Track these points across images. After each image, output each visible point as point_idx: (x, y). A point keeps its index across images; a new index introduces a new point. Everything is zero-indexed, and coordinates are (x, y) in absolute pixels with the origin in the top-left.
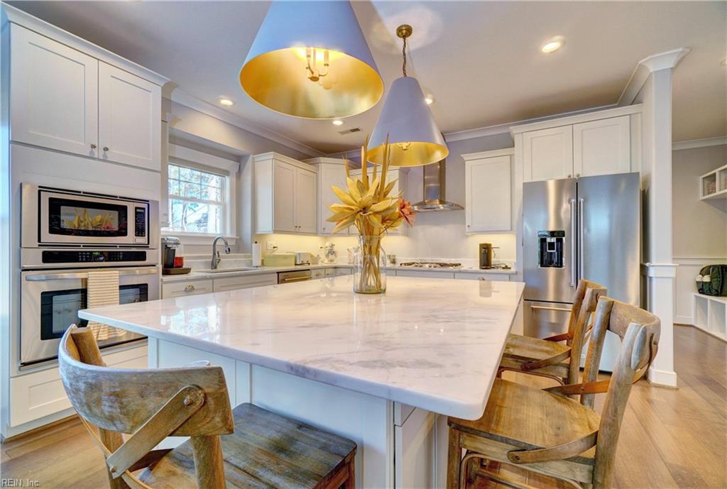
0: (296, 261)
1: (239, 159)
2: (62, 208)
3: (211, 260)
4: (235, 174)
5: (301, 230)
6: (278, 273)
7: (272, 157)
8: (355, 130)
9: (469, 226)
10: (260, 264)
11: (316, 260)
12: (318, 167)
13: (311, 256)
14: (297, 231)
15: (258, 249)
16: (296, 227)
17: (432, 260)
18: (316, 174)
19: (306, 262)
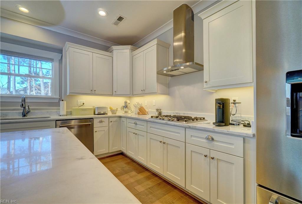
0: (94, 112)
1: (60, 51)
4: (58, 60)
5: (96, 93)
6: (56, 121)
8: (120, 19)
9: (206, 82)
10: (65, 114)
11: (113, 111)
12: (113, 53)
13: (111, 109)
14: (93, 92)
15: (63, 104)
16: (91, 90)
17: (184, 114)
18: (112, 57)
19: (102, 113)
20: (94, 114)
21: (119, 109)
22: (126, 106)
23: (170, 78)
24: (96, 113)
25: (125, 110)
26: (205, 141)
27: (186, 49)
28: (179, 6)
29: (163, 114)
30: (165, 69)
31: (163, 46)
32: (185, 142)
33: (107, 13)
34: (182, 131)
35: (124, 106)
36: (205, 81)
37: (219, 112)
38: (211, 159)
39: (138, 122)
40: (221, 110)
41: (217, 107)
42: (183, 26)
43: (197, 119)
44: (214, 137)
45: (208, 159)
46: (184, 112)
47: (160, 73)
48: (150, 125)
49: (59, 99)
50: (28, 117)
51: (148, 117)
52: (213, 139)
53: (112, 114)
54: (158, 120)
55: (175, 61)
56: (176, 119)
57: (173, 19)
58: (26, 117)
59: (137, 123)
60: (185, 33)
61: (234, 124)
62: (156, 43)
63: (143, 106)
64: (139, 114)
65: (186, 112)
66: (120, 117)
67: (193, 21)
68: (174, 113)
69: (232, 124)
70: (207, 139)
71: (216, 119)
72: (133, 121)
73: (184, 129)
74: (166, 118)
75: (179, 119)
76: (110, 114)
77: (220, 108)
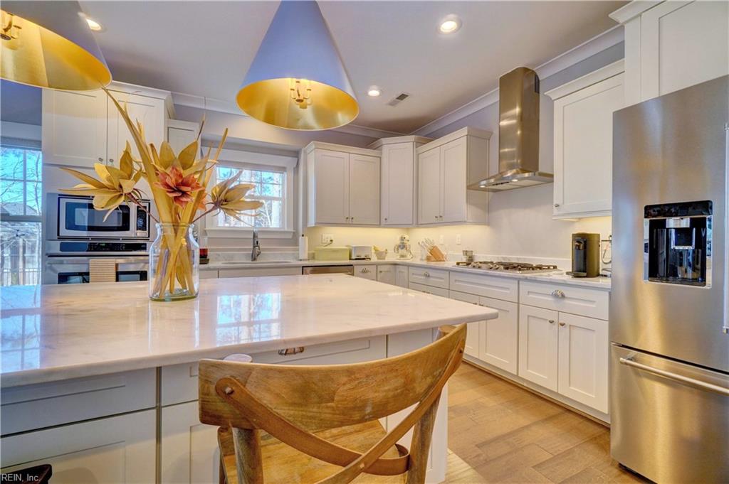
0: (350, 255)
1: (296, 154)
2: (77, 209)
3: (251, 252)
4: (292, 168)
5: (354, 222)
6: (303, 267)
7: (314, 147)
8: (402, 97)
9: (557, 206)
10: (307, 258)
11: (380, 254)
12: (381, 150)
13: (376, 251)
14: (349, 222)
15: (304, 242)
16: (347, 218)
17: (518, 259)
18: (380, 158)
19: (363, 257)
20: (350, 259)
21: (391, 251)
22: (402, 246)
23: (491, 193)
24: (353, 257)
25: (403, 252)
26: (551, 299)
27: (522, 130)
28: (510, 71)
29: (477, 260)
30: (484, 182)
31: (478, 138)
32: (518, 303)
33: (382, 92)
34: (514, 285)
35: (399, 246)
36: (555, 203)
37: (577, 254)
38: (560, 327)
39: (431, 273)
40: (582, 252)
41: (574, 247)
42: (517, 97)
43: (540, 268)
44: (565, 293)
45: (555, 327)
46: (518, 257)
47: (472, 187)
48: (454, 277)
49: (294, 233)
50: (258, 261)
51: (450, 264)
52: (563, 296)
53: (378, 259)
54: (469, 269)
55: (502, 151)
56: (502, 267)
57: (498, 88)
58: (255, 262)
59: (431, 275)
60: (522, 107)
61: (605, 276)
62: (466, 134)
63: (435, 245)
64: (428, 259)
65: (521, 257)
66: (395, 264)
67: (539, 92)
68: (498, 258)
69: (602, 275)
70: (555, 296)
71: (573, 267)
72: (423, 271)
73: (516, 282)
74: (483, 265)
75: (509, 267)
76: (374, 259)
77: (579, 249)
